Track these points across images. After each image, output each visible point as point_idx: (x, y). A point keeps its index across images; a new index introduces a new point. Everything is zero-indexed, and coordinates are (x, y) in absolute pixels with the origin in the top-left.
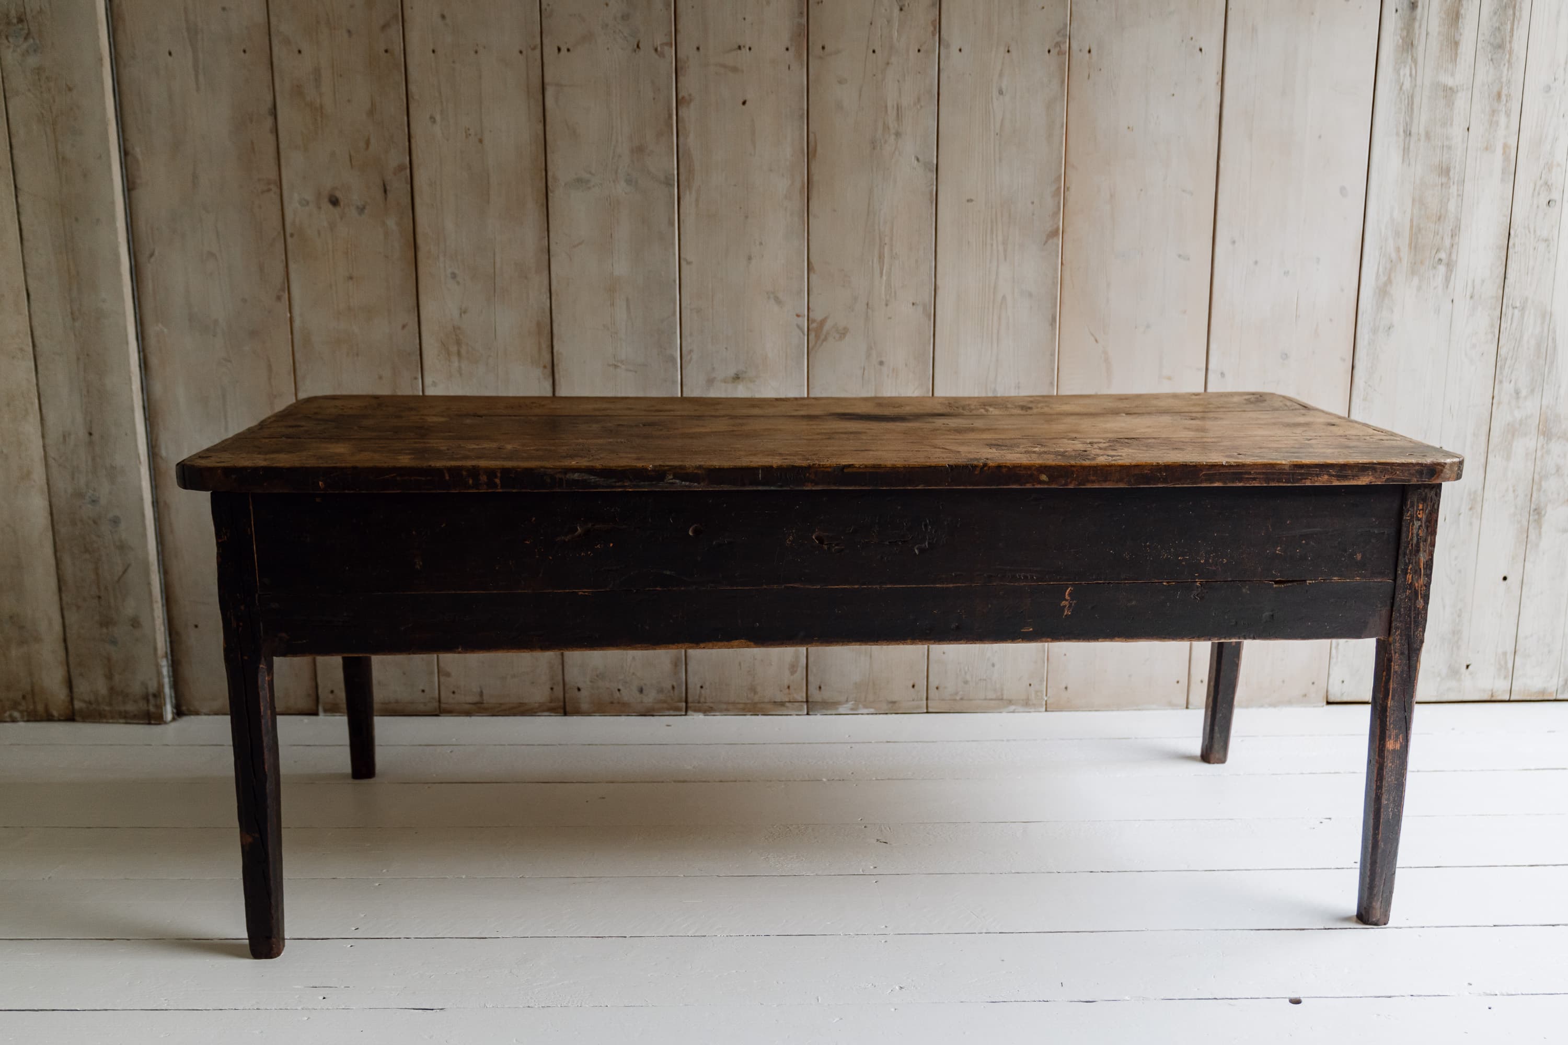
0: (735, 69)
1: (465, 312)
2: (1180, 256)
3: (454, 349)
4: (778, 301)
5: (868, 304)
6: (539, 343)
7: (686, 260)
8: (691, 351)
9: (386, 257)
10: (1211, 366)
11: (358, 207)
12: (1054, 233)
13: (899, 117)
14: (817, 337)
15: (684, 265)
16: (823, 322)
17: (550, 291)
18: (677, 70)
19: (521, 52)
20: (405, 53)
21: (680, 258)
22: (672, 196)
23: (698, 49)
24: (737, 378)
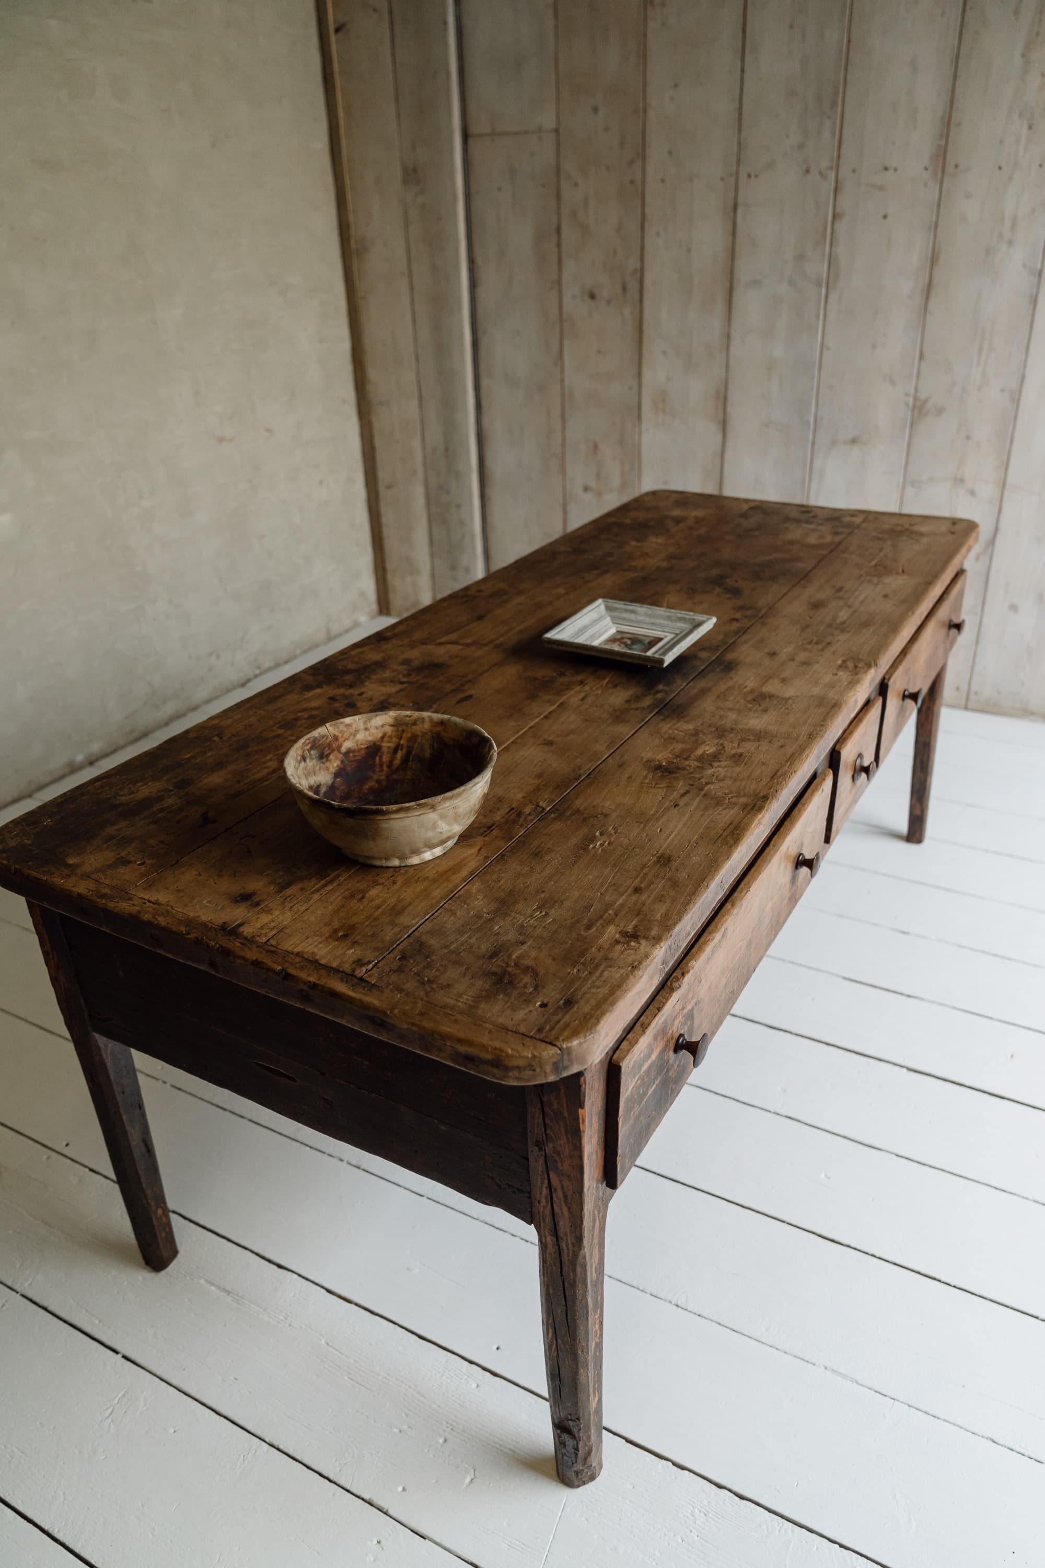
0: (881, 188)
1: (670, 380)
3: (661, 406)
4: (893, 383)
5: (964, 388)
6: (717, 405)
8: (823, 418)
9: (623, 337)
11: (607, 301)
14: (920, 413)
15: (824, 350)
16: (925, 401)
17: (727, 366)
18: (836, 190)
19: (722, 179)
20: (643, 183)
21: (822, 344)
22: (820, 295)
23: (854, 171)
24: (854, 441)
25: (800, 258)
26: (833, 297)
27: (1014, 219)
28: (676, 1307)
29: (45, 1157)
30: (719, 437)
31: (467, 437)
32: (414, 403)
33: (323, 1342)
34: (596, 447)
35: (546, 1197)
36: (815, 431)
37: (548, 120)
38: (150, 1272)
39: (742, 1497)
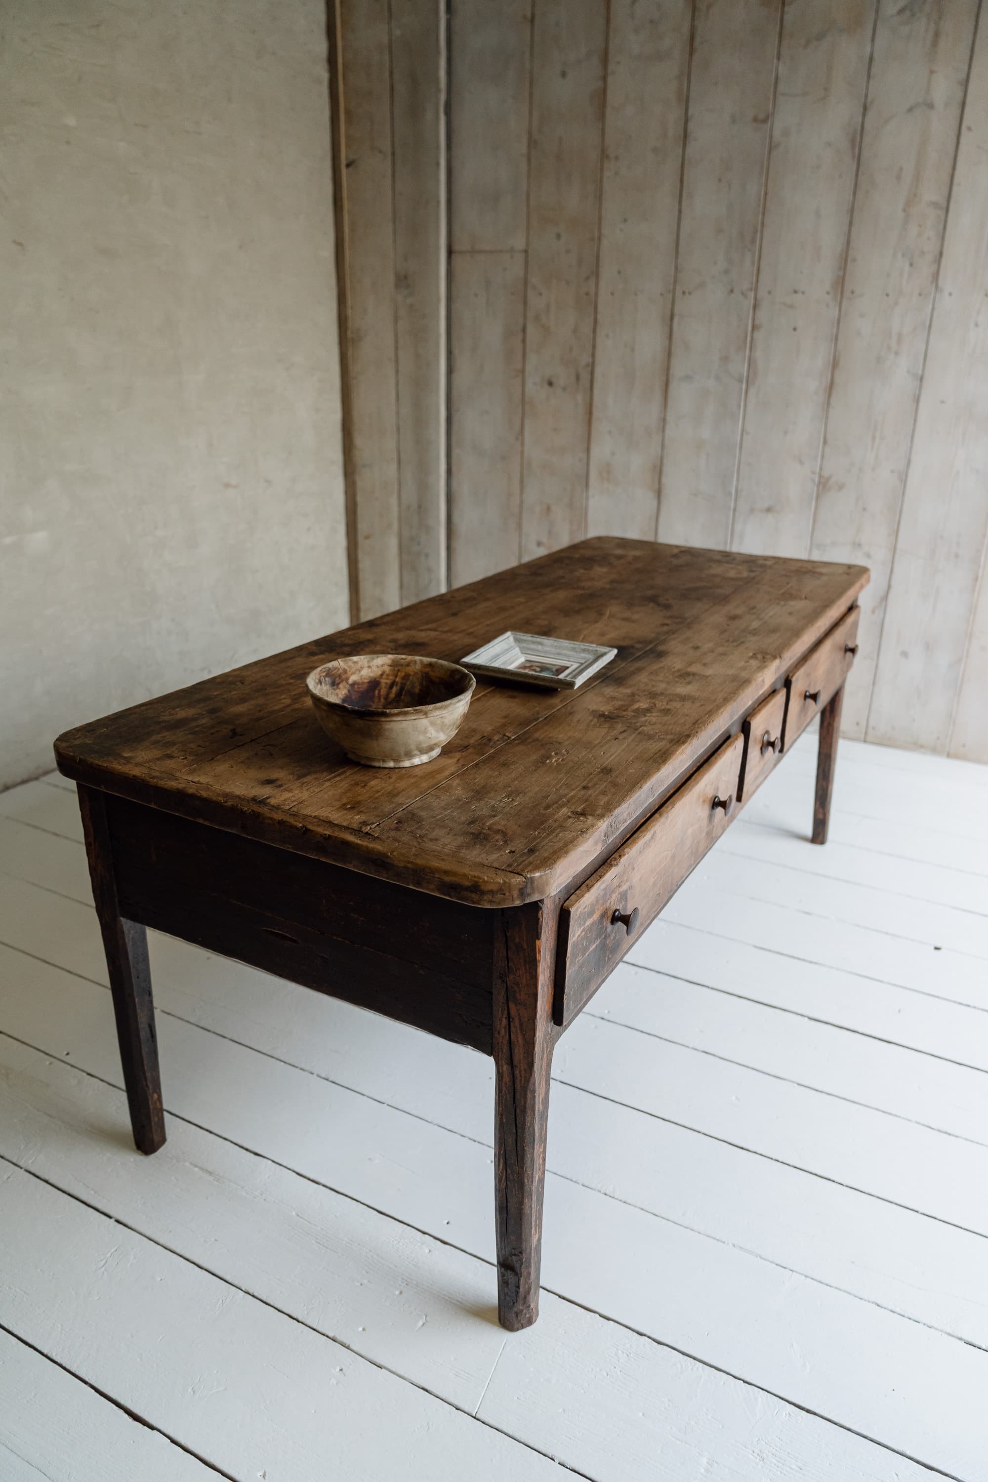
0: (791, 307)
1: (614, 455)
3: (606, 475)
4: (801, 462)
5: (861, 469)
6: (654, 477)
7: (746, 430)
8: (743, 490)
11: (562, 387)
13: (899, 341)
14: (825, 488)
15: (745, 435)
16: (829, 479)
17: (663, 446)
18: (755, 307)
19: (661, 295)
20: (596, 294)
21: (743, 430)
22: (741, 389)
23: (769, 293)
24: (769, 510)
25: (725, 359)
26: (752, 391)
27: (900, 335)
28: (604, 1196)
29: (48, 1063)
30: (655, 503)
31: (438, 496)
32: (394, 466)
33: (294, 1213)
34: (549, 509)
35: (505, 1027)
36: (736, 500)
37: (519, 243)
38: (141, 1155)
39: (659, 1343)
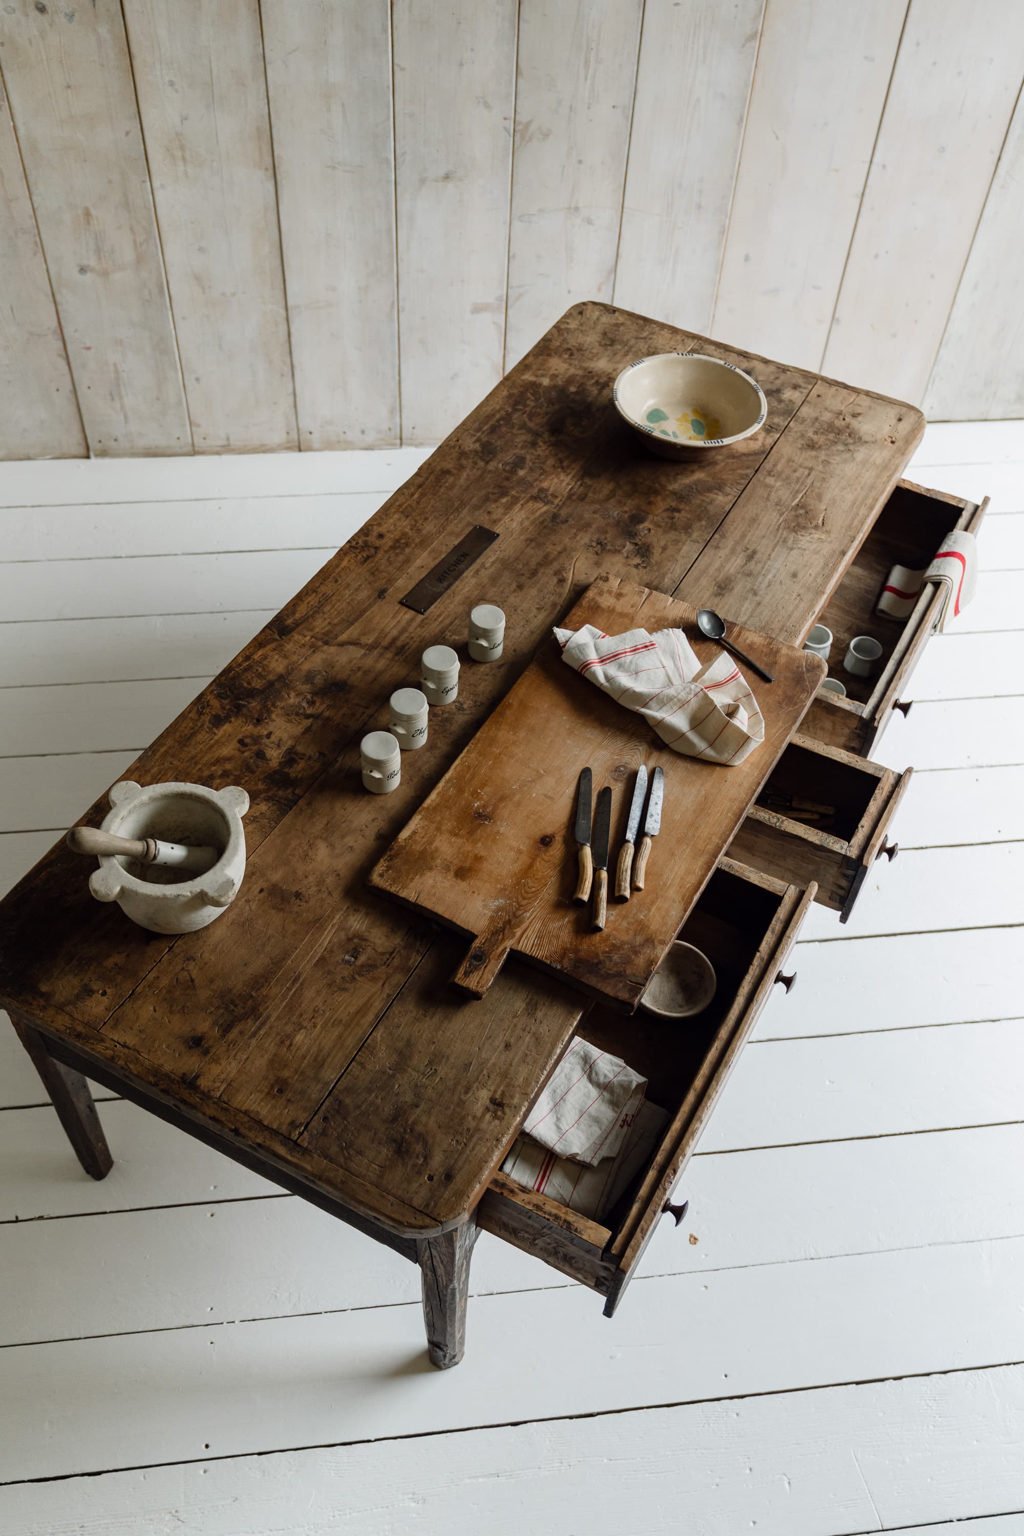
1: (186, 119)
2: (866, 58)
3: (178, 154)
4: (487, 106)
5: (571, 107)
6: (260, 148)
7: (399, 66)
8: (404, 153)
9: (102, 65)
10: (875, 160)
11: (66, 15)
12: (752, 37)
14: (523, 138)
16: (527, 124)
21: (393, 65)
24: (447, 177)
34: (87, 215)
36: (396, 168)
